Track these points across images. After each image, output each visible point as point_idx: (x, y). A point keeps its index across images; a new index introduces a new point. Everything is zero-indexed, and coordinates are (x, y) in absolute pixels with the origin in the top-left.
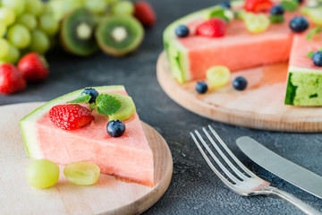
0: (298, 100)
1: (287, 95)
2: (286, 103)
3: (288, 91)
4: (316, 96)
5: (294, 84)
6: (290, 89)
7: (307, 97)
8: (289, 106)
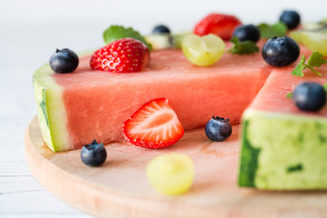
0: (264, 178)
1: (242, 167)
2: (241, 185)
3: (243, 159)
4: (299, 168)
5: (255, 142)
6: (248, 154)
7: (281, 171)
8: (245, 191)
